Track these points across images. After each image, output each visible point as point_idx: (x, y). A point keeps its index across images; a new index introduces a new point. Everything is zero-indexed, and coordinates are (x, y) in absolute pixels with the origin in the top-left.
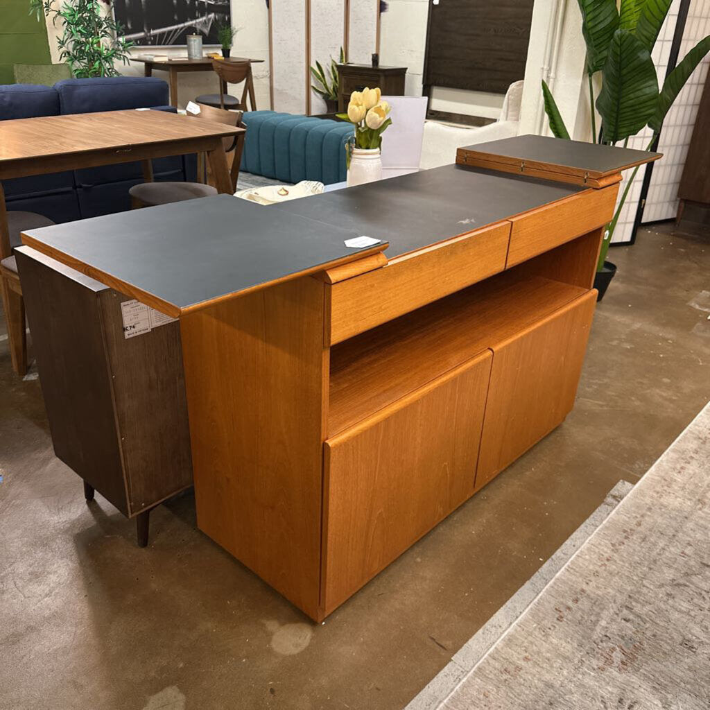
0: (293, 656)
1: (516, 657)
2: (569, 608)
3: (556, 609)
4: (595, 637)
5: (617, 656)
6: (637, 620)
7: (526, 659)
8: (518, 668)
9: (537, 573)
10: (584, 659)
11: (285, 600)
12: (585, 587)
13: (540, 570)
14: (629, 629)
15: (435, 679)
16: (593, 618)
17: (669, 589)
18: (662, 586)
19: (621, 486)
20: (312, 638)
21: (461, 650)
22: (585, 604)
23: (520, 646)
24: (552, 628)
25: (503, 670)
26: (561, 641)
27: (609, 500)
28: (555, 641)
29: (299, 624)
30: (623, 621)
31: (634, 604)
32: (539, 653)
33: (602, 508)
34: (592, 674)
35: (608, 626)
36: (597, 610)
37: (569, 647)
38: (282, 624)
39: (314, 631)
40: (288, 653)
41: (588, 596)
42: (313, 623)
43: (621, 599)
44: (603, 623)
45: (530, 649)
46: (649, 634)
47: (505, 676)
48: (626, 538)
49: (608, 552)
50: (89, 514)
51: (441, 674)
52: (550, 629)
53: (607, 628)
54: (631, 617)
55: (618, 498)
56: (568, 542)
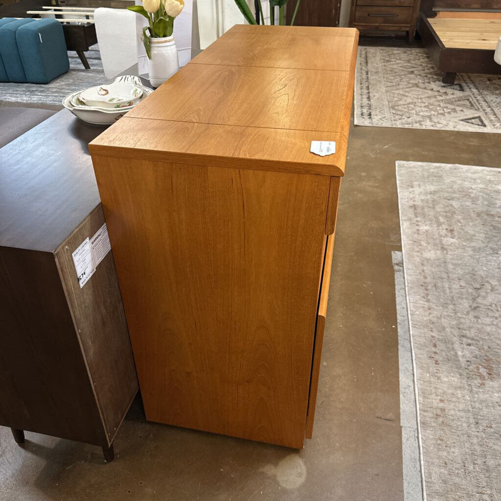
1: (435, 402)
2: (436, 353)
3: (430, 357)
4: (463, 365)
5: (483, 371)
6: (474, 342)
7: (441, 401)
8: (443, 410)
9: (399, 337)
10: (469, 383)
11: (263, 444)
12: (432, 334)
14: (474, 350)
15: (403, 446)
16: (452, 353)
17: (473, 313)
18: (468, 313)
19: (395, 256)
20: (305, 463)
21: (401, 416)
22: (441, 345)
23: (431, 394)
24: (438, 371)
25: (435, 416)
26: (449, 378)
27: (396, 267)
28: (446, 380)
29: (288, 458)
30: (468, 347)
31: (464, 332)
32: (444, 393)
33: (397, 275)
34: (481, 390)
35: (464, 353)
36: (450, 346)
37: (456, 379)
38: (276, 465)
39: (301, 457)
40: (298, 485)
41: (439, 340)
42: (295, 450)
43: (456, 332)
44: (460, 353)
45: (438, 393)
46: (486, 348)
47: (441, 420)
48: (426, 290)
49: (427, 305)
51: (404, 440)
52: (437, 373)
53: (464, 355)
54: (470, 341)
55: (401, 264)
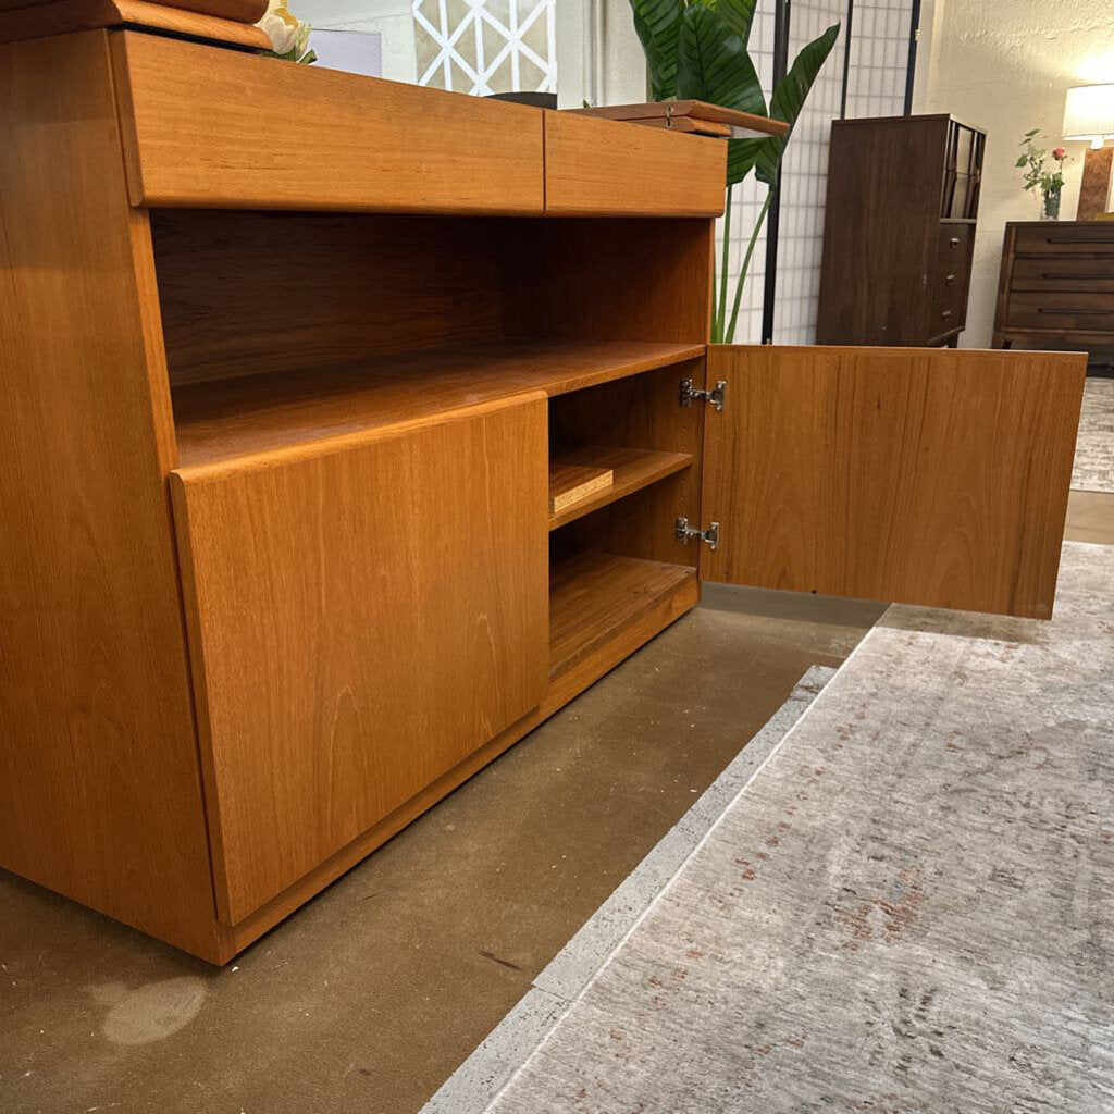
1: (671, 952)
2: (762, 856)
3: (738, 861)
4: (825, 895)
5: (877, 918)
6: (896, 855)
7: (693, 954)
8: (680, 973)
9: (689, 812)
10: (812, 935)
12: (787, 820)
13: (693, 807)
14: (888, 872)
15: (499, 1028)
16: (814, 865)
17: (943, 800)
18: (928, 797)
19: (813, 674)
20: (208, 1000)
21: (552, 963)
22: (794, 846)
23: (676, 933)
24: (736, 893)
25: (646, 982)
26: (760, 908)
27: (799, 693)
28: (747, 914)
29: (176, 981)
30: (872, 861)
31: (885, 831)
32: (717, 939)
33: (790, 705)
34: (834, 957)
35: (845, 872)
36: (817, 850)
37: (776, 919)
38: (134, 987)
39: (210, 987)
41: (796, 833)
42: (207, 970)
43: (857, 828)
44: (835, 870)
45: (698, 936)
47: (653, 992)
48: (843, 738)
49: (817, 762)
51: (512, 1016)
52: (732, 895)
53: (843, 876)
54: (886, 852)
55: (814, 689)
56: (738, 759)
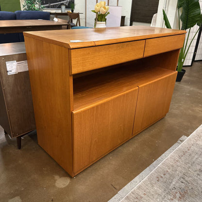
0: (62, 189)
1: (141, 193)
2: (162, 177)
3: (157, 177)
4: (170, 188)
5: (178, 195)
6: (186, 183)
7: (145, 194)
8: (141, 197)
9: (151, 164)
10: (165, 195)
11: (63, 169)
12: (168, 170)
14: (183, 186)
16: (170, 181)
17: (198, 172)
18: (196, 171)
19: (183, 137)
20: (70, 182)
21: (121, 190)
22: (167, 176)
23: (143, 190)
25: (136, 198)
26: (158, 189)
27: (179, 141)
28: (156, 188)
29: (66, 178)
30: (181, 183)
31: (185, 177)
32: (149, 192)
33: (176, 144)
34: (168, 201)
36: (172, 178)
37: (160, 191)
38: (60, 177)
39: (71, 180)
40: (60, 187)
41: (169, 173)
42: (71, 177)
43: (181, 175)
44: (174, 183)
45: (146, 191)
46: (190, 188)
47: (136, 200)
48: (184, 154)
49: (177, 159)
50: (5, 138)
51: (113, 198)
52: (154, 184)
53: (175, 185)
54: (184, 181)
55: (182, 141)
56: (163, 155)
